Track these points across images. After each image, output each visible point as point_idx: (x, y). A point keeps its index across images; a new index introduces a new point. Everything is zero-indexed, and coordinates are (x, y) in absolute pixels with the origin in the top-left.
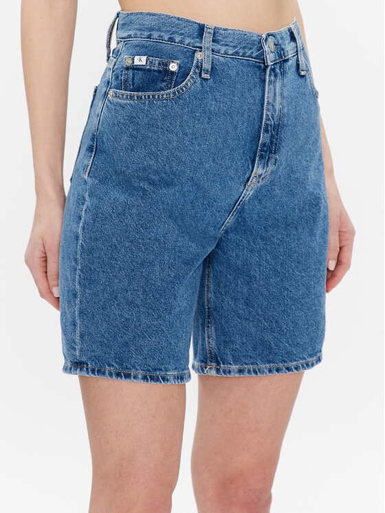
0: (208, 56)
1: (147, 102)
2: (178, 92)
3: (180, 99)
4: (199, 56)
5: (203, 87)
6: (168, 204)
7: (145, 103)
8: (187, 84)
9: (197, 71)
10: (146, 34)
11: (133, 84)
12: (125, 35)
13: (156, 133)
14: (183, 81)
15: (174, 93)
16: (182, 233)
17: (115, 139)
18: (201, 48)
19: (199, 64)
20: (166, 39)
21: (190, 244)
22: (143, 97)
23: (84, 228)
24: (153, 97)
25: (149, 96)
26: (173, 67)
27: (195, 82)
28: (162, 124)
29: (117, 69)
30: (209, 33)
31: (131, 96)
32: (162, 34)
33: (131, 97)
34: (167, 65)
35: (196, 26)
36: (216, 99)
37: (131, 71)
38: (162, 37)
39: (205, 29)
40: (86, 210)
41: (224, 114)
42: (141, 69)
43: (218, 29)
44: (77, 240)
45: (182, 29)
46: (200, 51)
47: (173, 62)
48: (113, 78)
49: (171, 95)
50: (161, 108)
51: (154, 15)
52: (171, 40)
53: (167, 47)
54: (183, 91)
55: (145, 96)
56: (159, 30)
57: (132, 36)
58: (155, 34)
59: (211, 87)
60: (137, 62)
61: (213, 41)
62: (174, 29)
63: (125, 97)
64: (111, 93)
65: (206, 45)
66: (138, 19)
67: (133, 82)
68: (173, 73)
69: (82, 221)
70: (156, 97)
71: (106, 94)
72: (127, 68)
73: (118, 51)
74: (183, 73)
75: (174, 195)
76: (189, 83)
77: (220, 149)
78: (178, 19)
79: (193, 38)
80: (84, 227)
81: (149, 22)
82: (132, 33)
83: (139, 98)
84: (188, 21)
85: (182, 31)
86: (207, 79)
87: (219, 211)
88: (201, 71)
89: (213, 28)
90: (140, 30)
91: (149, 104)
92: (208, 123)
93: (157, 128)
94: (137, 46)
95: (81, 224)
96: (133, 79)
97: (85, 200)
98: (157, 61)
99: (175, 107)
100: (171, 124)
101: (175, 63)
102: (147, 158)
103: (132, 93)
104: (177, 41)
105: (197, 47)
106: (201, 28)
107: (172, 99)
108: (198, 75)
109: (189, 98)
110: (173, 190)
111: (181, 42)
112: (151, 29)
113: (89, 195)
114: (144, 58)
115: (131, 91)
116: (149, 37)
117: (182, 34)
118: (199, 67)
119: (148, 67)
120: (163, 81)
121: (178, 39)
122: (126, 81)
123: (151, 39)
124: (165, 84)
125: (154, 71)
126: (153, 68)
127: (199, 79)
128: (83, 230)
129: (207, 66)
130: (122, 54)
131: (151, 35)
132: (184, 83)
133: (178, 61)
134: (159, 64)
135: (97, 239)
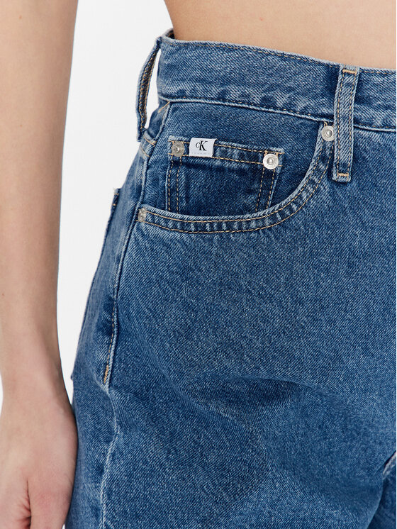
0: (346, 135)
1: (216, 237)
2: (282, 213)
3: (285, 228)
4: (327, 134)
5: (335, 200)
6: (275, 438)
7: (211, 240)
8: (300, 197)
9: (322, 167)
10: (215, 90)
11: (187, 198)
12: (173, 90)
13: (235, 301)
14: (293, 190)
15: (273, 217)
16: (311, 493)
17: (153, 311)
18: (330, 117)
19: (328, 152)
20: (257, 100)
21: (327, 512)
22: (208, 228)
23: (109, 493)
24: (229, 226)
25: (220, 226)
26: (271, 162)
27: (318, 191)
28: (250, 283)
29: (156, 162)
30: (349, 85)
31: (182, 224)
32: (248, 90)
33: (184, 226)
34: (257, 157)
35: (321, 71)
36: (363, 224)
37: (182, 170)
38: (248, 96)
39: (340, 77)
40: (113, 455)
41: (382, 253)
42: (203, 167)
43: (370, 73)
44: (97, 516)
45: (289, 79)
46: (331, 124)
47: (270, 151)
48: (149, 182)
49: (267, 222)
50: (245, 250)
51: (231, 49)
52: (267, 102)
53: (259, 119)
54: (291, 210)
55: (211, 225)
56: (242, 82)
57: (187, 93)
58: (234, 92)
59: (353, 200)
60: (194, 151)
61: (358, 100)
62: (273, 80)
63: (170, 224)
64: (143, 214)
65: (343, 111)
66: (198, 57)
67: (187, 193)
68: (269, 173)
69: (106, 476)
70: (235, 227)
71: (134, 215)
72: (176, 163)
73: (160, 122)
74: (293, 173)
75: (286, 416)
76: (304, 195)
77: (378, 326)
78: (283, 57)
79: (314, 98)
80: (110, 489)
81: (220, 64)
82: (186, 87)
83: (200, 228)
84: (303, 61)
85: (291, 84)
86: (345, 184)
87: (381, 443)
88: (331, 167)
89: (357, 72)
90: (202, 81)
91: (221, 242)
92: (348, 275)
93: (239, 291)
94: (197, 115)
95: (103, 484)
96: (187, 187)
97: (111, 432)
98: (236, 149)
99: (276, 245)
100: (267, 282)
101: (273, 152)
102: (220, 355)
103: (186, 217)
104: (279, 104)
105: (323, 116)
106: (332, 74)
107: (270, 229)
108: (324, 176)
109: (305, 225)
110: (282, 408)
111: (289, 106)
112: (226, 81)
113: (120, 424)
114: (209, 144)
115: (183, 212)
116: (222, 97)
117: (290, 89)
118: (327, 158)
119: (218, 163)
120: (250, 192)
121: (281, 100)
122: (173, 190)
123: (224, 100)
124: (252, 198)
125: (231, 170)
126: (227, 165)
127: (326, 183)
128: (109, 496)
129: (344, 155)
130: (168, 131)
131: (224, 92)
132: (293, 195)
133: (281, 150)
134: (241, 156)
135: (137, 516)
